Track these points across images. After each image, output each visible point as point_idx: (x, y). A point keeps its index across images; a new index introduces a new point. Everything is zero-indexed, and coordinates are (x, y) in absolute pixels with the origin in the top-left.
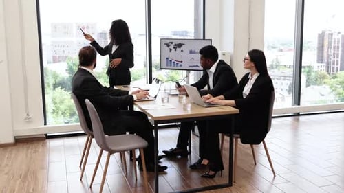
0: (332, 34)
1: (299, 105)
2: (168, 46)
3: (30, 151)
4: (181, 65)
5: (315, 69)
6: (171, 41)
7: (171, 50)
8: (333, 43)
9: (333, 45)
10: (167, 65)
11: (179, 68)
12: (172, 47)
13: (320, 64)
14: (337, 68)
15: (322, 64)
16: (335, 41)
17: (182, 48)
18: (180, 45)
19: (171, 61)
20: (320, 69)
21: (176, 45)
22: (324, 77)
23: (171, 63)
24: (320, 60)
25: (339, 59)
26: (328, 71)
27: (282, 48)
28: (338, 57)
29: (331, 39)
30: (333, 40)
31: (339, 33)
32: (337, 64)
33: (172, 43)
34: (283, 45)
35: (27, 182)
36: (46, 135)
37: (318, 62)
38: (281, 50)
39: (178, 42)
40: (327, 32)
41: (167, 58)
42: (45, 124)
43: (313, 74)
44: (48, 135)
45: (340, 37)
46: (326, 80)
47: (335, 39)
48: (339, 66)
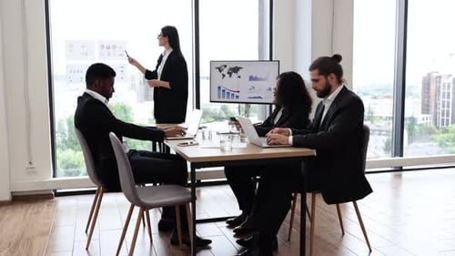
0: (440, 77)
1: (402, 156)
2: (220, 70)
3: (29, 212)
4: (237, 97)
5: (419, 122)
6: (224, 64)
7: (224, 76)
8: (442, 87)
9: (442, 91)
10: (219, 97)
11: (235, 100)
12: (225, 71)
13: (425, 116)
14: (448, 120)
15: (428, 116)
16: (444, 86)
17: (240, 72)
18: (236, 70)
19: (224, 91)
20: (425, 121)
21: (231, 69)
22: (430, 132)
23: (224, 95)
24: (426, 109)
25: (450, 109)
26: (436, 124)
27: (377, 95)
28: (448, 107)
29: (440, 82)
30: (442, 85)
31: (450, 76)
32: (448, 115)
33: (225, 66)
34: (378, 90)
35: (17, 252)
36: (55, 191)
37: (423, 113)
38: (375, 98)
39: (233, 66)
40: (435, 75)
41: (219, 88)
42: (54, 176)
43: (416, 128)
44: (58, 191)
45: (451, 80)
46: (433, 136)
47: (444, 84)
48: (450, 118)
